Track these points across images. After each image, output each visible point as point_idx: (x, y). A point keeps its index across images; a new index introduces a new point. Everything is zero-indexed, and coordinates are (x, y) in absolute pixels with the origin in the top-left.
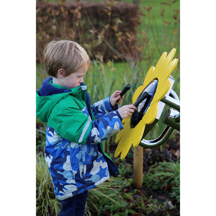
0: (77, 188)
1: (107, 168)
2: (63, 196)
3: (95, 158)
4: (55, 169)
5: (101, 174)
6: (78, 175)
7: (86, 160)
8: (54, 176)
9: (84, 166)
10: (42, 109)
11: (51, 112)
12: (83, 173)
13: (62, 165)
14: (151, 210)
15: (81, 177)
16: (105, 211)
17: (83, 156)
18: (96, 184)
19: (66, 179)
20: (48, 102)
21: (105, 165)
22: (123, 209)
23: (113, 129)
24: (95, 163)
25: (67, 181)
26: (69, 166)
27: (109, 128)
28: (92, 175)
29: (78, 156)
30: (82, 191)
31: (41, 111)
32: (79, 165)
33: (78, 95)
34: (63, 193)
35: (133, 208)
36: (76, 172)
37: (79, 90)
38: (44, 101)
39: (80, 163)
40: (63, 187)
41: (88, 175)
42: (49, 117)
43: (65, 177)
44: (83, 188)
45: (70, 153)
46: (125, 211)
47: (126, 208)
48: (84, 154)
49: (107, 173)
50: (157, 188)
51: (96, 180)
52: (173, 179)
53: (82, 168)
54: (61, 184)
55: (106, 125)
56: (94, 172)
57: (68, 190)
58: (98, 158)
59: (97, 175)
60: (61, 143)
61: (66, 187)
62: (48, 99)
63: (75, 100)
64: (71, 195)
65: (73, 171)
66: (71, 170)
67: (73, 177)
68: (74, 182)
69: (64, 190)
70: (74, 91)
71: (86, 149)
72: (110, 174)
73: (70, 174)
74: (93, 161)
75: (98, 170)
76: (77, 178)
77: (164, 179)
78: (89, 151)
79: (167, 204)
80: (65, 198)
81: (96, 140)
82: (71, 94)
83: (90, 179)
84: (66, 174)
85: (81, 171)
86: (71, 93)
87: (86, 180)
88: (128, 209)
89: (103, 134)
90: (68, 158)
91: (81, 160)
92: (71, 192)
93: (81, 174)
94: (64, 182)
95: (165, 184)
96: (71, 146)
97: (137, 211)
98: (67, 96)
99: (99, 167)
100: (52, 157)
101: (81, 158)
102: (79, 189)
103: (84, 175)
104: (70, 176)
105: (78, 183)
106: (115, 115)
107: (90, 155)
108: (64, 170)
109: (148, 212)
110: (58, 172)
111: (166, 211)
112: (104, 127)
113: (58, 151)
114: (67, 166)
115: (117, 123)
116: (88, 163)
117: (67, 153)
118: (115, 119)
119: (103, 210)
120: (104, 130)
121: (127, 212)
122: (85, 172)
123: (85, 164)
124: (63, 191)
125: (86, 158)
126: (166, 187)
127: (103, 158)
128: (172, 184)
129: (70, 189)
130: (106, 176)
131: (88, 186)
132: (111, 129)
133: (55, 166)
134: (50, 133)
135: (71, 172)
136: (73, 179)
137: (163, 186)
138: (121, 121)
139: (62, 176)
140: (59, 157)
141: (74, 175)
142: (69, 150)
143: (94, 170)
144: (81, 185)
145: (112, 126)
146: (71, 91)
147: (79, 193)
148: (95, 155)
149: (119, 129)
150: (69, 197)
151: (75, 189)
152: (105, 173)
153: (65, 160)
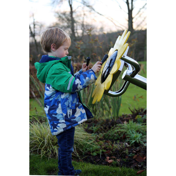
0: (67, 125)
1: (85, 114)
2: (57, 132)
3: (77, 106)
4: (51, 113)
5: (82, 117)
6: (66, 116)
7: (72, 106)
8: (50, 118)
9: (70, 110)
10: (41, 72)
11: (48, 73)
12: (70, 115)
13: (56, 110)
14: (116, 148)
15: (69, 117)
16: (87, 152)
17: (69, 103)
18: (79, 123)
19: (59, 120)
20: (46, 67)
21: (84, 111)
22: (98, 150)
23: (90, 79)
24: (78, 109)
25: (60, 121)
26: (60, 111)
27: (87, 78)
28: (75, 117)
29: (66, 104)
30: (70, 127)
31: (41, 73)
32: (67, 109)
33: (66, 63)
34: (57, 130)
35: (105, 149)
36: (65, 114)
37: (66, 59)
38: (43, 67)
39: (68, 108)
40: (56, 125)
41: (73, 117)
42: (46, 77)
43: (58, 119)
44: (70, 125)
45: (61, 102)
46: (100, 150)
47: (100, 149)
48: (70, 102)
49: (86, 116)
50: (117, 139)
51: (78, 120)
52: (126, 132)
53: (69, 112)
54: (55, 124)
55: (85, 76)
56: (77, 115)
57: (60, 127)
58: (79, 106)
59: (79, 117)
60: (55, 95)
61: (59, 125)
62: (45, 65)
63: (63, 66)
64: (62, 130)
65: (63, 114)
66: (62, 113)
67: (63, 118)
68: (64, 121)
69: (57, 127)
70: (63, 59)
71: (72, 99)
72: (87, 117)
73: (61, 116)
74: (76, 107)
75: (79, 114)
76: (66, 118)
77: (121, 133)
78: (73, 100)
79: (125, 144)
80: (58, 133)
81: (79, 87)
82: (61, 62)
83: (75, 120)
84: (58, 116)
85: (68, 114)
86: (60, 60)
87: (72, 120)
88: (101, 149)
89: (84, 82)
90: (60, 105)
91: (69, 106)
92: (62, 128)
93: (68, 116)
94: (57, 122)
95: (122, 136)
96: (62, 98)
97: (107, 150)
98: (58, 62)
99: (80, 112)
100: (48, 107)
101: (68, 105)
102: (68, 126)
103: (71, 116)
104: (62, 118)
105: (67, 122)
106: (91, 71)
107: (74, 103)
108: (57, 114)
109: (114, 150)
110: (53, 115)
111: (125, 148)
112: (84, 77)
113: (52, 101)
114: (59, 111)
115: (93, 75)
116: (73, 108)
117: (59, 102)
118: (91, 73)
119: (86, 152)
120: (84, 80)
121: (101, 151)
122: (71, 115)
123: (71, 109)
124: (57, 129)
125: (72, 105)
126: (122, 137)
127: (83, 107)
128: (125, 135)
129: (61, 126)
130: (85, 118)
131: (74, 124)
132: (89, 79)
133: (51, 111)
134: (48, 88)
135: (62, 114)
136: (63, 119)
137: (121, 136)
138: (95, 74)
139: (56, 118)
140: (54, 105)
141: (64, 117)
142: (60, 100)
143: (77, 114)
144: (69, 123)
145: (90, 77)
146: (61, 59)
147: (67, 129)
148: (77, 103)
149: (94, 79)
150: (61, 132)
151: (65, 126)
152: (84, 117)
153: (58, 107)
